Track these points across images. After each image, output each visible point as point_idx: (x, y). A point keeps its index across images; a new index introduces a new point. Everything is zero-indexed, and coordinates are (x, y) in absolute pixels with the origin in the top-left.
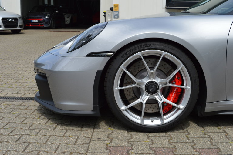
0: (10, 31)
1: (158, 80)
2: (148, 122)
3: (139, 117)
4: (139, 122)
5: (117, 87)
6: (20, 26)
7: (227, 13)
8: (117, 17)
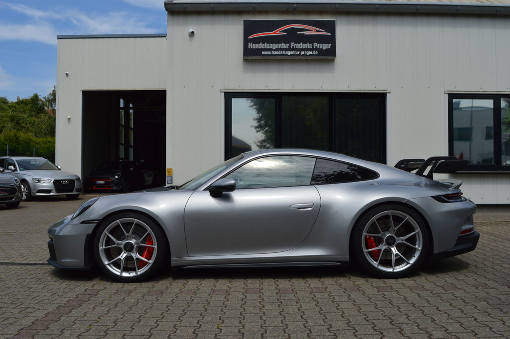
0: (65, 196)
1: (133, 241)
2: (125, 274)
3: (120, 271)
4: (119, 274)
5: (102, 246)
6: (78, 190)
7: (192, 189)
8: (170, 182)
